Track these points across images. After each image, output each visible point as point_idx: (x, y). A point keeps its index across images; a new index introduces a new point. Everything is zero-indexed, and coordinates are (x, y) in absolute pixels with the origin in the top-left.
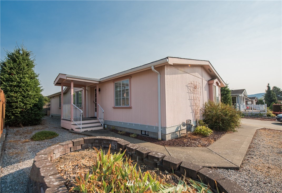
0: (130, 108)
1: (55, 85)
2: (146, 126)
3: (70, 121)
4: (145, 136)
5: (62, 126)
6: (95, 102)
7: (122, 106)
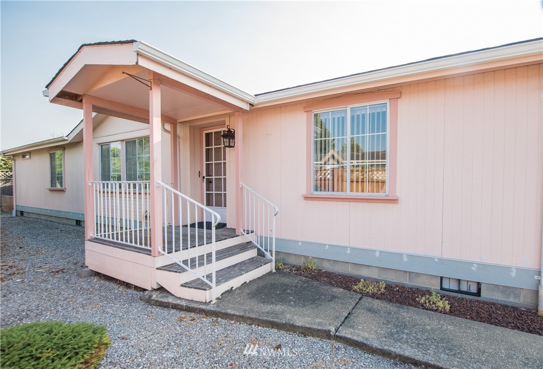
0: (394, 201)
1: (52, 101)
2: (471, 264)
3: (148, 252)
4: (460, 295)
5: (90, 268)
6: (205, 175)
7: (348, 193)
